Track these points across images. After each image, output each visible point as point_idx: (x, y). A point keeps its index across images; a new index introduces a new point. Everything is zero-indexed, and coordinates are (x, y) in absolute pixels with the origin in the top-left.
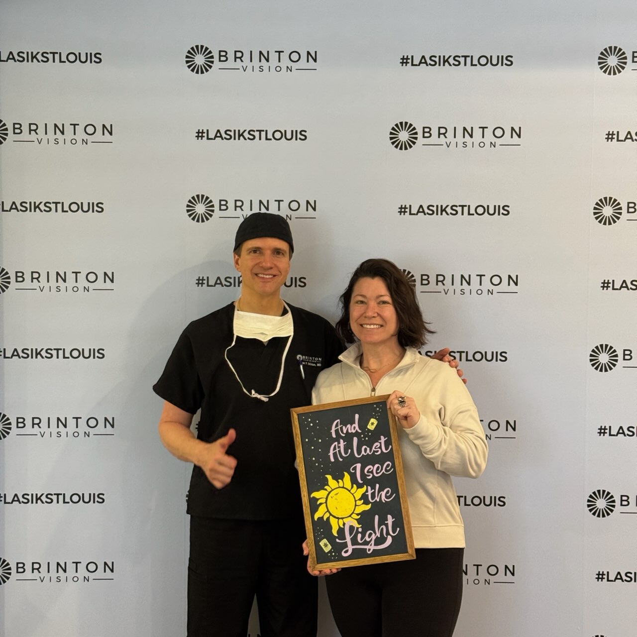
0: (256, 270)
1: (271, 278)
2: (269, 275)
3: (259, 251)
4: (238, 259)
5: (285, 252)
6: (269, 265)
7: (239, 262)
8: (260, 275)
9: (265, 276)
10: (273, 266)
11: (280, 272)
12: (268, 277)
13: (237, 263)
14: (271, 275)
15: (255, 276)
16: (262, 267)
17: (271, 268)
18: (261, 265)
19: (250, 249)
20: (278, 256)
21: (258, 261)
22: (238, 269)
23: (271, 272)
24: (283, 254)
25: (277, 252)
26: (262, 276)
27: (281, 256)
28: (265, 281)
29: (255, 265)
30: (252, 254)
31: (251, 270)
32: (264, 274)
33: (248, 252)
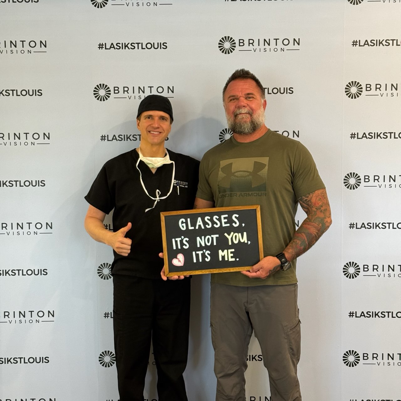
0: (149, 129)
1: (158, 134)
2: (157, 132)
3: (152, 117)
4: (139, 123)
5: (167, 119)
6: (156, 126)
7: (140, 124)
8: (152, 132)
9: (154, 133)
10: (159, 126)
11: (164, 131)
12: (156, 133)
13: (138, 125)
14: (158, 132)
15: (149, 133)
16: (152, 127)
17: (158, 128)
18: (152, 126)
19: (146, 116)
20: (163, 121)
21: (151, 123)
22: (139, 129)
23: (158, 130)
24: (166, 120)
25: (162, 118)
26: (153, 132)
27: (164, 121)
28: (154, 136)
29: (149, 126)
30: (147, 119)
31: (146, 129)
32: (154, 132)
33: (145, 118)
